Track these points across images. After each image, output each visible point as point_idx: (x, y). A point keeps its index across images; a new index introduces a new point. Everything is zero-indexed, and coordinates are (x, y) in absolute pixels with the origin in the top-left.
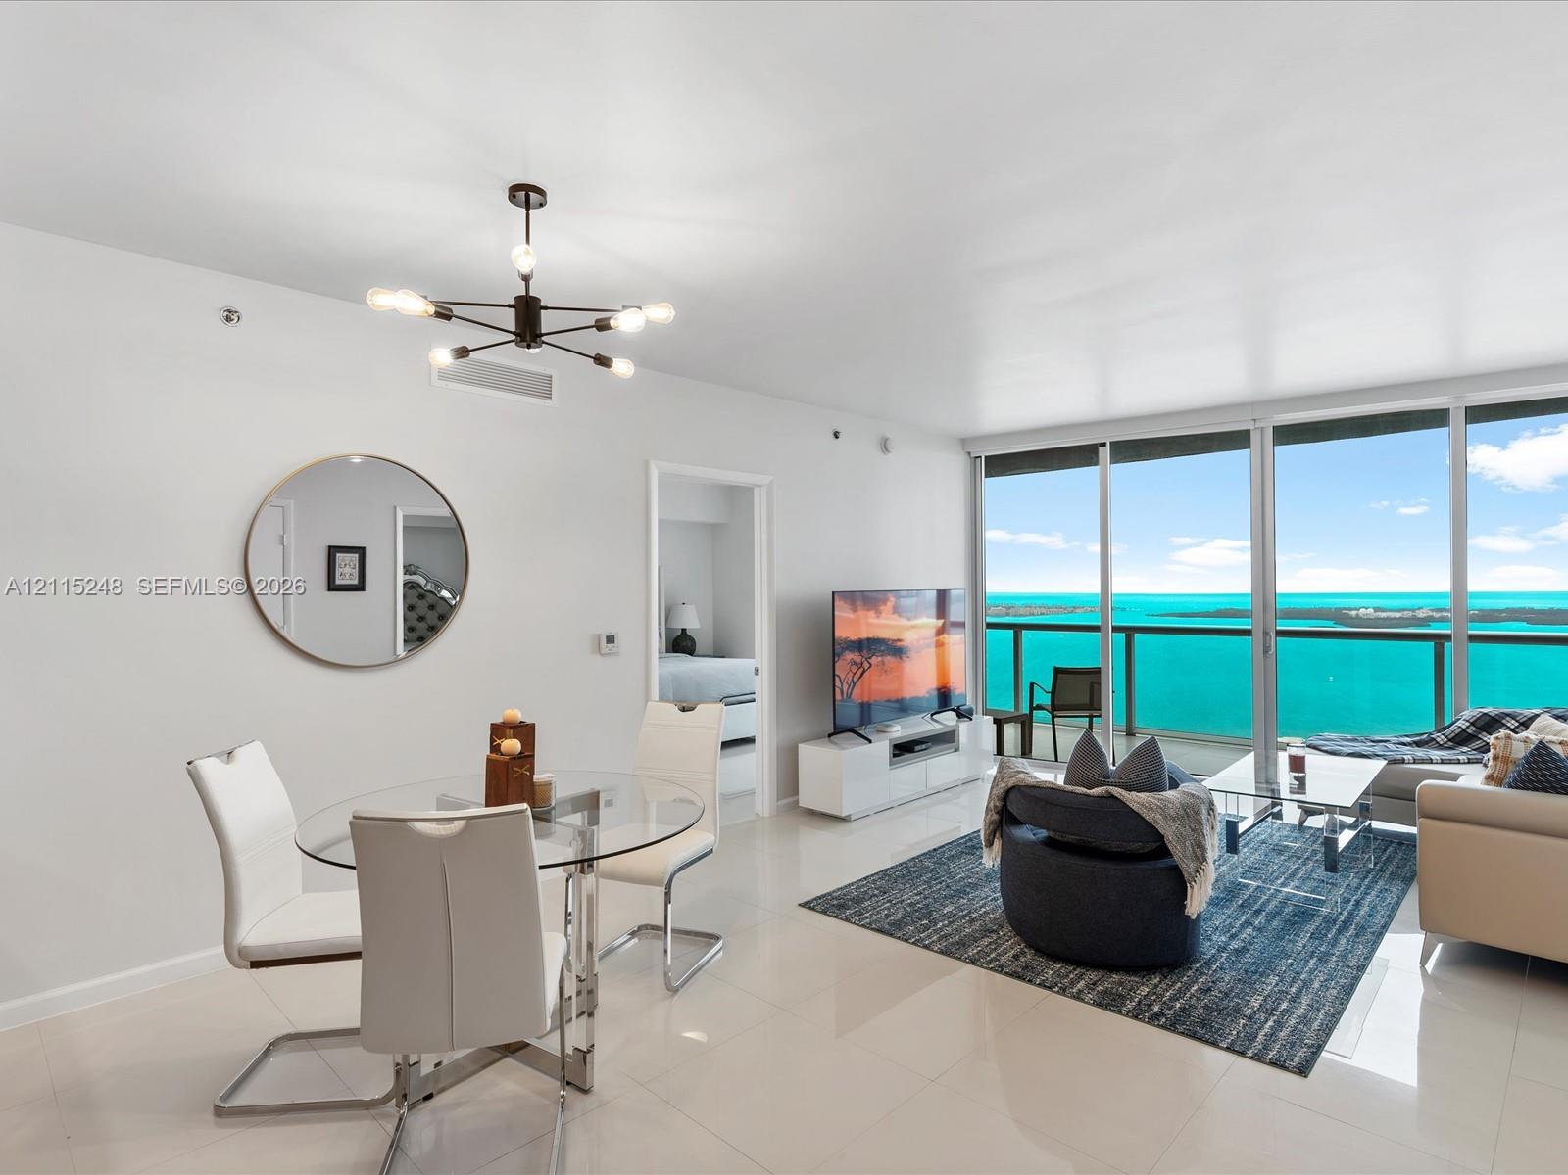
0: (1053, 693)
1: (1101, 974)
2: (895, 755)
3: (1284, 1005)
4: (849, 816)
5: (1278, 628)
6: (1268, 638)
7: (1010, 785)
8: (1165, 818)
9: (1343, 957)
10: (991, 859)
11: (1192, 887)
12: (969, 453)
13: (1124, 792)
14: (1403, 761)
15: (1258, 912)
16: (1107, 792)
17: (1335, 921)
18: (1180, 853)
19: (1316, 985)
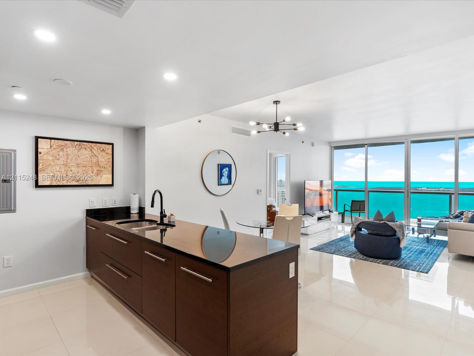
0: (351, 207)
1: (382, 260)
2: (318, 220)
3: (421, 264)
4: (309, 234)
5: (411, 191)
6: (408, 193)
7: (361, 222)
8: (397, 227)
9: (432, 258)
10: (352, 240)
11: (402, 242)
12: (330, 146)
13: (388, 222)
14: (443, 221)
15: (412, 251)
16: (384, 222)
17: (429, 253)
18: (399, 234)
19: (427, 262)
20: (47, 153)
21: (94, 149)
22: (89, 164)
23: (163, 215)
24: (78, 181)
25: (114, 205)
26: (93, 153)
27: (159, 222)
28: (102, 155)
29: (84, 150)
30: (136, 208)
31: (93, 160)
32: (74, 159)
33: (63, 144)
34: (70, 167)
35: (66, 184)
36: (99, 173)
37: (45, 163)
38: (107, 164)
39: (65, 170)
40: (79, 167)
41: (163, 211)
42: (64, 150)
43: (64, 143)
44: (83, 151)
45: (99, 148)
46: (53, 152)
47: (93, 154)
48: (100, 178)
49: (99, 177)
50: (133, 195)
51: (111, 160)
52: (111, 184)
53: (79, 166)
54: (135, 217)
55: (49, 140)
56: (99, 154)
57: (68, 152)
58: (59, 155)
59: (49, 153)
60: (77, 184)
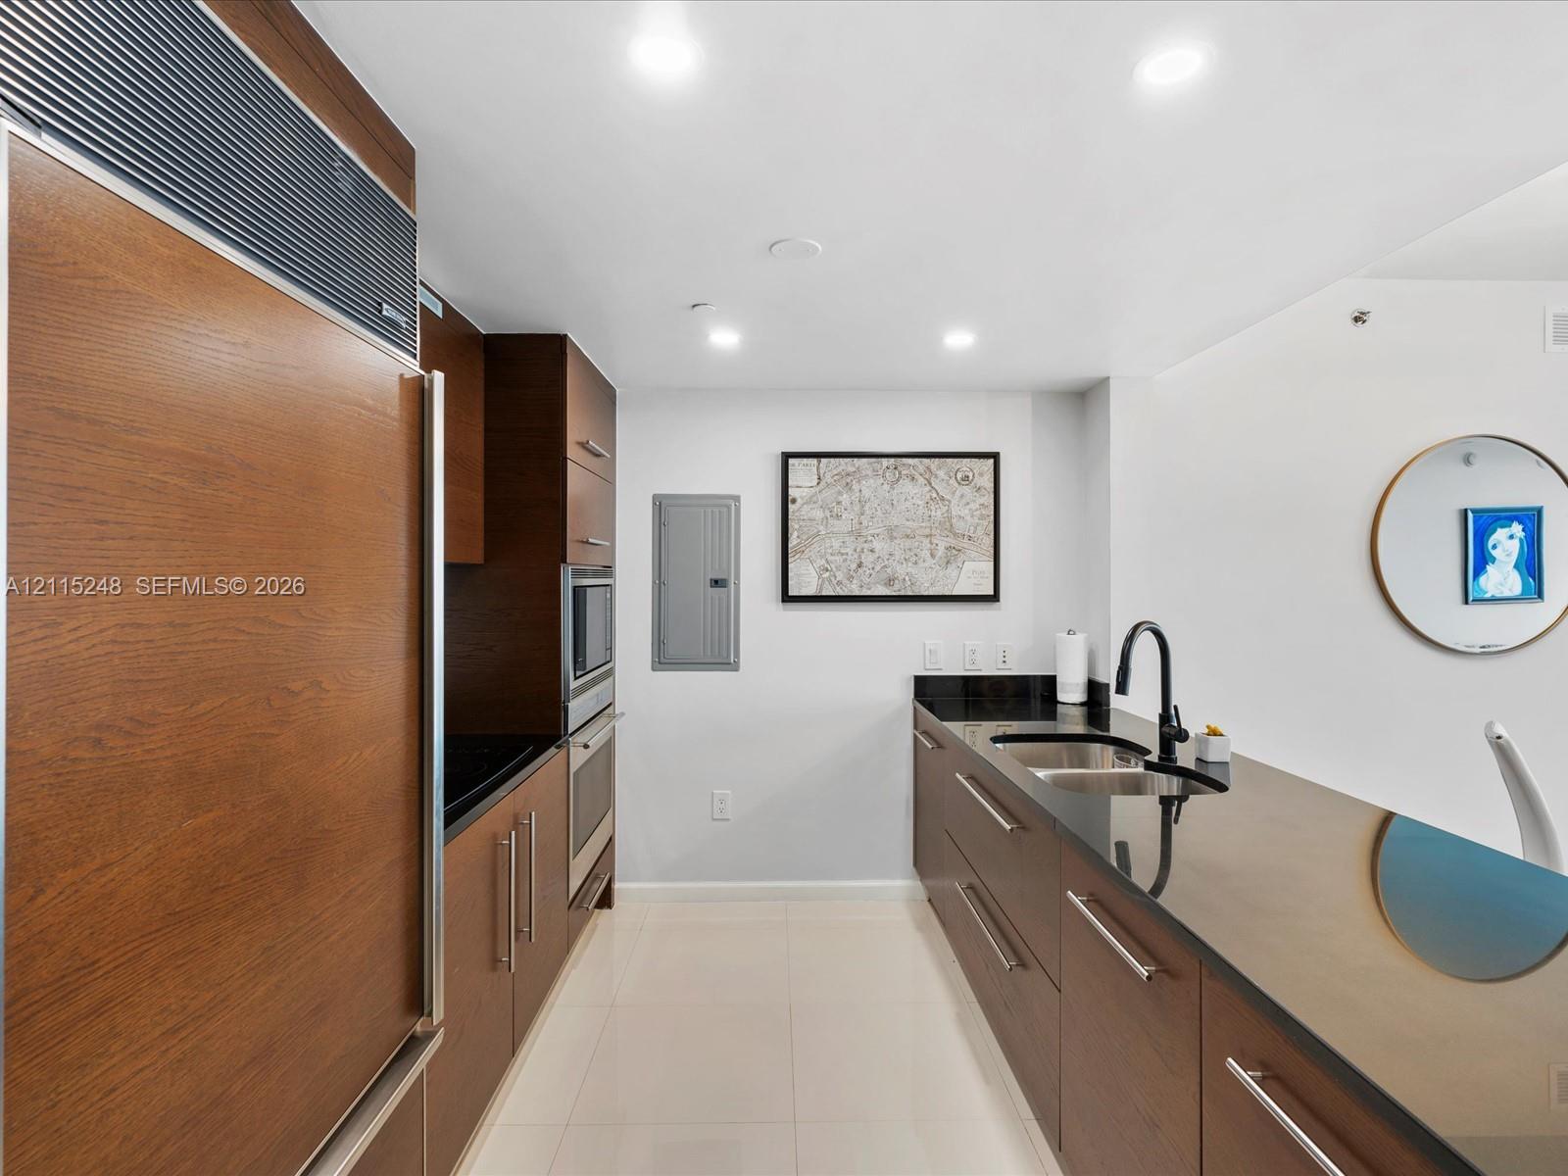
20: (810, 501)
21: (936, 476)
22: (921, 527)
23: (1171, 732)
24: (890, 582)
25: (1002, 666)
26: (933, 491)
27: (1154, 757)
28: (962, 496)
29: (907, 481)
30: (1078, 684)
31: (933, 513)
32: (879, 513)
33: (851, 469)
34: (870, 538)
35: (857, 593)
36: (952, 556)
37: (805, 529)
38: (978, 525)
39: (855, 550)
40: (896, 538)
41: (1173, 712)
42: (854, 487)
43: (854, 465)
44: (906, 486)
45: (952, 474)
46: (825, 494)
47: (935, 495)
48: (955, 573)
49: (952, 571)
50: (1065, 635)
51: (992, 513)
52: (992, 593)
53: (895, 534)
54: (1074, 716)
55: (814, 461)
56: (954, 493)
57: (863, 492)
58: (839, 503)
59: (815, 499)
60: (889, 594)
